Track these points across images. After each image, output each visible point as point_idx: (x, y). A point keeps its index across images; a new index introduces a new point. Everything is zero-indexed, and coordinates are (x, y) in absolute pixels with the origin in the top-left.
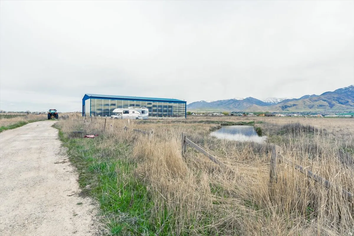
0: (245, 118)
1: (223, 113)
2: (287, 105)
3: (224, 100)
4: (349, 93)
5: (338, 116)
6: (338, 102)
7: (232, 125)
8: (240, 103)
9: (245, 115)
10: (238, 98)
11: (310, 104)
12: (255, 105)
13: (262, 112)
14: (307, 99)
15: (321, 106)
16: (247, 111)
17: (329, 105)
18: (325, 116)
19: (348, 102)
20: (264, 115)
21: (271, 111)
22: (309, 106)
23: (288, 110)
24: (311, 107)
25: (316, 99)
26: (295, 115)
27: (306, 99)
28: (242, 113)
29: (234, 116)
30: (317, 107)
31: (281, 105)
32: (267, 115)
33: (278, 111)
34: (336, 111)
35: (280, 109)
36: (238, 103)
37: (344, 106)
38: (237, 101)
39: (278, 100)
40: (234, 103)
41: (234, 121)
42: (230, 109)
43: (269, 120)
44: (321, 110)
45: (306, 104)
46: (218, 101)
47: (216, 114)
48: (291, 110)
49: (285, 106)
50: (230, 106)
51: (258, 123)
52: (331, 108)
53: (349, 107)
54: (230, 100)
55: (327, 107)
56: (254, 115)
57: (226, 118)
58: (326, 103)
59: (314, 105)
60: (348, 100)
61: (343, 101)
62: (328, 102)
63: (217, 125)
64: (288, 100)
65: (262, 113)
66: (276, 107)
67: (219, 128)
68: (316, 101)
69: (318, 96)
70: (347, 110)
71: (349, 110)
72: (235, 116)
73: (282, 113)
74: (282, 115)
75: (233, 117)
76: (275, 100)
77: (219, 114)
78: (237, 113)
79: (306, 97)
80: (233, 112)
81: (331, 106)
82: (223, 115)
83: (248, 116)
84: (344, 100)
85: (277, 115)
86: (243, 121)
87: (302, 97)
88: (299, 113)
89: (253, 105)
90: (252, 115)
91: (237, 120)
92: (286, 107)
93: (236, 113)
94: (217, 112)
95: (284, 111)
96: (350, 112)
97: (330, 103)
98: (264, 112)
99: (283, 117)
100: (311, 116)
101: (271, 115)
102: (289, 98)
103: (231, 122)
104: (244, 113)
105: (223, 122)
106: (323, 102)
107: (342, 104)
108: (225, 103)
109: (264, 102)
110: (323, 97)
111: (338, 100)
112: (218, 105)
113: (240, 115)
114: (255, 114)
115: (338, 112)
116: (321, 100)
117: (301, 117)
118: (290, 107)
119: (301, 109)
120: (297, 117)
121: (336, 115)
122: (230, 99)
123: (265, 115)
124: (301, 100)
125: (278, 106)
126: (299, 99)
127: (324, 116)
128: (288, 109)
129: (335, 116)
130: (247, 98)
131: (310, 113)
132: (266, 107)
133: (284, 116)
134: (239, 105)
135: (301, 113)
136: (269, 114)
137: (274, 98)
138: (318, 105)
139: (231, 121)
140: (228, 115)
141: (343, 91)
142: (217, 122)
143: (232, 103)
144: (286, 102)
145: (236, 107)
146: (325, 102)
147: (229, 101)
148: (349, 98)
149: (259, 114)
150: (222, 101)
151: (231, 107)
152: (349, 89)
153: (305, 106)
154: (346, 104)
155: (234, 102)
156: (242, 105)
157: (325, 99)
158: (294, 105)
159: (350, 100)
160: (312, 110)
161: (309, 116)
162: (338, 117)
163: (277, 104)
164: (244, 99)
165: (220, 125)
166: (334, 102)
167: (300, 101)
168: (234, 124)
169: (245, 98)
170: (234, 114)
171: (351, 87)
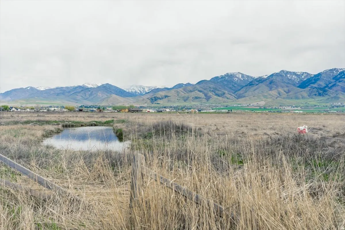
0: (101, 115)
1: (66, 108)
2: (157, 96)
3: (67, 88)
4: (226, 83)
5: (214, 111)
6: (215, 94)
7: (80, 127)
8: (92, 92)
9: (100, 110)
10: (90, 85)
11: (185, 95)
12: (114, 96)
13: (124, 105)
14: (181, 89)
15: (196, 98)
16: (103, 104)
17: (205, 97)
18: (202, 111)
19: (224, 93)
20: (127, 110)
21: (137, 105)
22: (183, 97)
23: (159, 103)
24: (186, 100)
25: (191, 89)
26: (168, 110)
27: (179, 89)
28: (95, 108)
29: (84, 111)
30: (192, 99)
31: (148, 96)
32: (132, 110)
33: (146, 105)
34: (212, 105)
35: (149, 101)
36: (89, 93)
37: (220, 98)
38: (88, 88)
39: (146, 90)
40: (83, 92)
41: (82, 120)
42: (77, 101)
43: (134, 117)
44: (196, 103)
45: (180, 95)
46: (57, 88)
47: (55, 110)
48: (162, 103)
49: (155, 97)
50: (77, 96)
51: (119, 121)
52: (207, 101)
53: (226, 100)
54: (77, 87)
55: (203, 99)
56: (114, 111)
57: (70, 115)
58: (201, 95)
59: (189, 97)
60: (225, 91)
61: (220, 93)
62: (204, 93)
63: (56, 127)
64: (158, 90)
65: (125, 108)
66: (142, 99)
67: (58, 132)
68: (191, 91)
69: (193, 85)
70: (224, 104)
71: (225, 104)
72: (84, 113)
73: (150, 108)
74: (151, 111)
75: (81, 114)
76: (142, 89)
77: (59, 109)
78: (88, 108)
79: (180, 86)
80: (81, 107)
81: (208, 98)
82: (65, 110)
83: (105, 111)
84: (221, 91)
85: (144, 110)
86: (96, 120)
87: (175, 86)
88: (171, 107)
89: (111, 95)
90: (110, 111)
91: (87, 118)
92: (156, 99)
93: (86, 107)
94: (56, 105)
95: (153, 105)
96: (227, 106)
97: (206, 95)
98: (127, 106)
99: (152, 113)
100: (186, 111)
101: (137, 111)
102: (160, 87)
103: (78, 122)
104: (99, 108)
105: (66, 121)
106: (199, 92)
107: (219, 96)
108: (69, 92)
109: (127, 91)
110: (198, 86)
111: (214, 90)
112: (58, 94)
113: (93, 110)
114: (115, 108)
115: (215, 106)
116: (196, 90)
117: (173, 112)
118: (161, 99)
119: (174, 102)
120: (170, 113)
121: (213, 109)
122: (76, 85)
123: (129, 111)
124: (175, 90)
125: (145, 97)
126: (171, 89)
127: (200, 111)
128: (159, 101)
129: (212, 111)
130: (103, 85)
131: (184, 107)
132: (130, 98)
133: (153, 111)
134: (91, 95)
135: (174, 107)
136: (134, 109)
137: (140, 87)
138: (194, 96)
139: (78, 120)
140: (75, 111)
141: (219, 81)
142: (55, 121)
143: (79, 92)
144: (155, 92)
145: (86, 98)
146: (201, 93)
147: (75, 88)
148: (225, 89)
149: (120, 110)
150: (65, 89)
151: (79, 97)
152: (225, 77)
153: (179, 98)
154: (223, 97)
155: (83, 90)
156: (95, 95)
157: (201, 89)
158: (166, 96)
159: (226, 92)
160: (187, 104)
161: (183, 111)
162: (215, 113)
163: (144, 94)
164: (99, 87)
165: (60, 127)
166: (210, 94)
167: (173, 91)
168: (83, 124)
169: (99, 85)
170: (84, 109)
171: (227, 75)
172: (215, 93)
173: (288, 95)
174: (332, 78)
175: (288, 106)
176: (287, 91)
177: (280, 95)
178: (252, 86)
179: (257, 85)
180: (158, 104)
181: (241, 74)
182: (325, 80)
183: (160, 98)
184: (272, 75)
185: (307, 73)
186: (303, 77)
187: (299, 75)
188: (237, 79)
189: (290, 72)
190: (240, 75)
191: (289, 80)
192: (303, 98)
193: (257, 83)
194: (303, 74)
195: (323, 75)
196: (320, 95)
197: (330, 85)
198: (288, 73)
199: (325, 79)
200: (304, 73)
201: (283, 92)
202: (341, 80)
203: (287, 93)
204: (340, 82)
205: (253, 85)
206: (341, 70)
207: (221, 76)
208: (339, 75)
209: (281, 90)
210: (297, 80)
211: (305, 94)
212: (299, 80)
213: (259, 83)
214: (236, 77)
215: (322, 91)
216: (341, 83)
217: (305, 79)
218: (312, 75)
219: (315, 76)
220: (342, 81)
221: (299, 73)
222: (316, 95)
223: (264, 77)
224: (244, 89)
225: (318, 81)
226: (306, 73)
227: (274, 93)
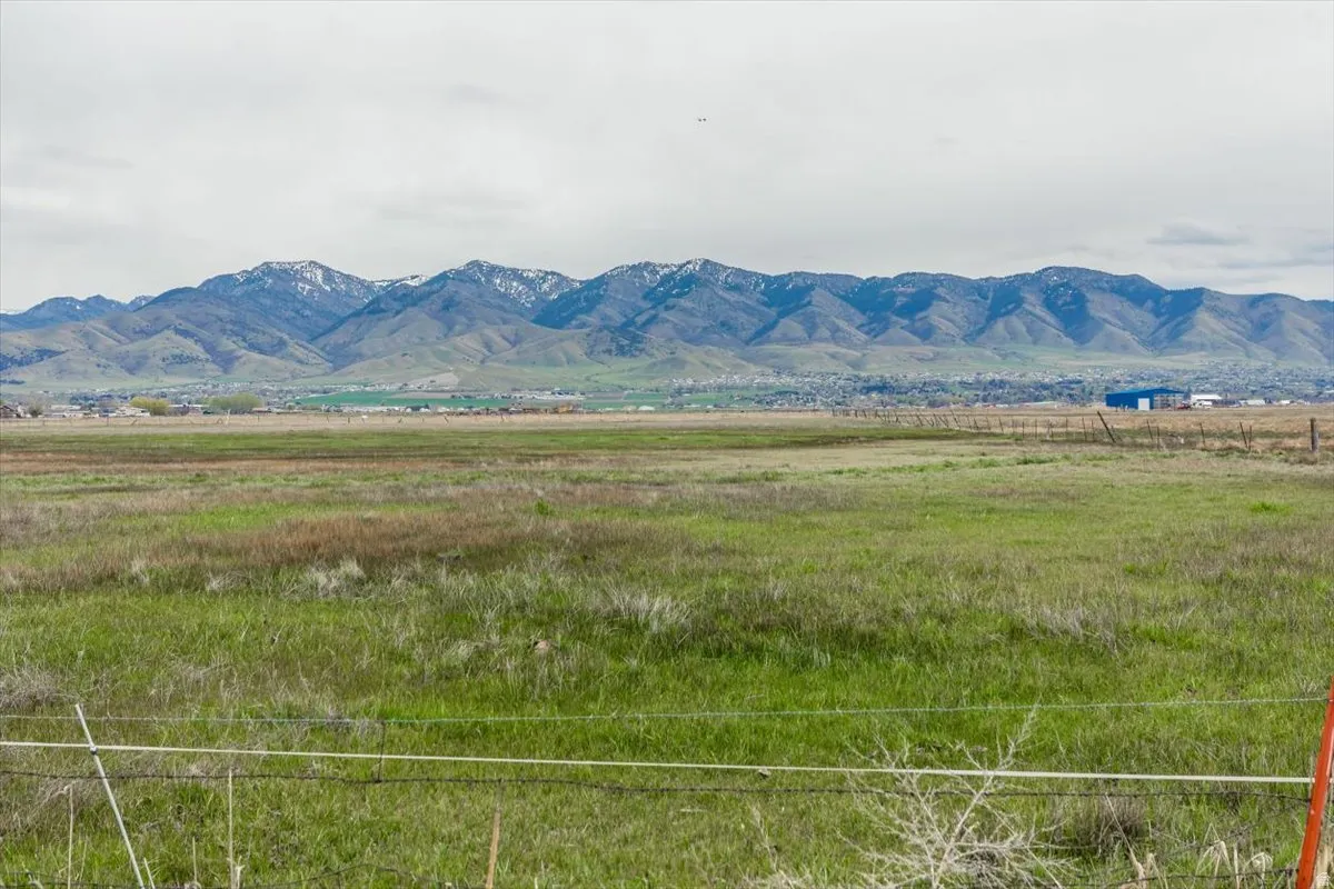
6: (244, 344)
11: (125, 348)
14: (101, 323)
15: (179, 359)
17: (208, 357)
19: (283, 343)
22: (120, 358)
23: (17, 379)
24: (133, 366)
27: (93, 323)
30: (161, 364)
37: (272, 362)
45: (99, 347)
48: (32, 379)
52: (225, 372)
55: (203, 365)
58: (192, 348)
59: (146, 357)
60: (283, 335)
61: (261, 339)
62: (201, 340)
79: (59, 307)
81: (223, 361)
84: (268, 334)
97: (210, 348)
106: (179, 338)
107: (261, 352)
110: (171, 316)
111: (240, 331)
116: (166, 328)
118: (20, 364)
138: (165, 353)
146: (189, 342)
153: (102, 361)
154: (278, 354)
158: (44, 353)
159: (287, 336)
166: (227, 344)
171: (267, 269)
172: (244, 340)
173: (518, 353)
174: (640, 295)
175: (537, 390)
176: (512, 338)
177: (490, 351)
178: (378, 316)
179: (398, 313)
180: (13, 382)
181: (321, 267)
182: (621, 300)
183: (18, 357)
184: (443, 277)
185: (558, 274)
186: (545, 287)
187: (533, 281)
188: (308, 287)
189: (502, 270)
190: (319, 273)
191: (504, 296)
192: (571, 361)
193: (397, 305)
194: (544, 280)
195: (614, 285)
196: (622, 351)
197: (640, 320)
198: (494, 270)
199: (620, 297)
200: (547, 273)
201: (499, 339)
202: (671, 301)
203: (514, 344)
204: (667, 308)
205: (383, 311)
206: (666, 271)
207: (244, 271)
208: (658, 286)
209: (490, 332)
210: (528, 300)
211: (578, 351)
212: (533, 298)
213: (405, 307)
214: (304, 280)
215: (627, 338)
216: (672, 312)
217: (554, 296)
218: (573, 280)
219: (589, 285)
220: (673, 307)
221: (531, 275)
222: (609, 352)
223: (408, 282)
224: (350, 327)
225: (599, 303)
226: (553, 273)
227: (469, 342)
